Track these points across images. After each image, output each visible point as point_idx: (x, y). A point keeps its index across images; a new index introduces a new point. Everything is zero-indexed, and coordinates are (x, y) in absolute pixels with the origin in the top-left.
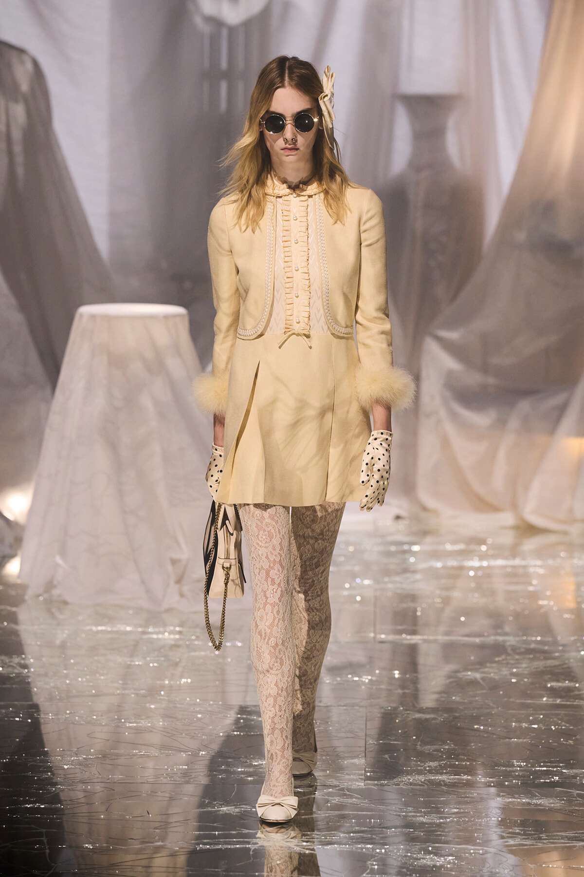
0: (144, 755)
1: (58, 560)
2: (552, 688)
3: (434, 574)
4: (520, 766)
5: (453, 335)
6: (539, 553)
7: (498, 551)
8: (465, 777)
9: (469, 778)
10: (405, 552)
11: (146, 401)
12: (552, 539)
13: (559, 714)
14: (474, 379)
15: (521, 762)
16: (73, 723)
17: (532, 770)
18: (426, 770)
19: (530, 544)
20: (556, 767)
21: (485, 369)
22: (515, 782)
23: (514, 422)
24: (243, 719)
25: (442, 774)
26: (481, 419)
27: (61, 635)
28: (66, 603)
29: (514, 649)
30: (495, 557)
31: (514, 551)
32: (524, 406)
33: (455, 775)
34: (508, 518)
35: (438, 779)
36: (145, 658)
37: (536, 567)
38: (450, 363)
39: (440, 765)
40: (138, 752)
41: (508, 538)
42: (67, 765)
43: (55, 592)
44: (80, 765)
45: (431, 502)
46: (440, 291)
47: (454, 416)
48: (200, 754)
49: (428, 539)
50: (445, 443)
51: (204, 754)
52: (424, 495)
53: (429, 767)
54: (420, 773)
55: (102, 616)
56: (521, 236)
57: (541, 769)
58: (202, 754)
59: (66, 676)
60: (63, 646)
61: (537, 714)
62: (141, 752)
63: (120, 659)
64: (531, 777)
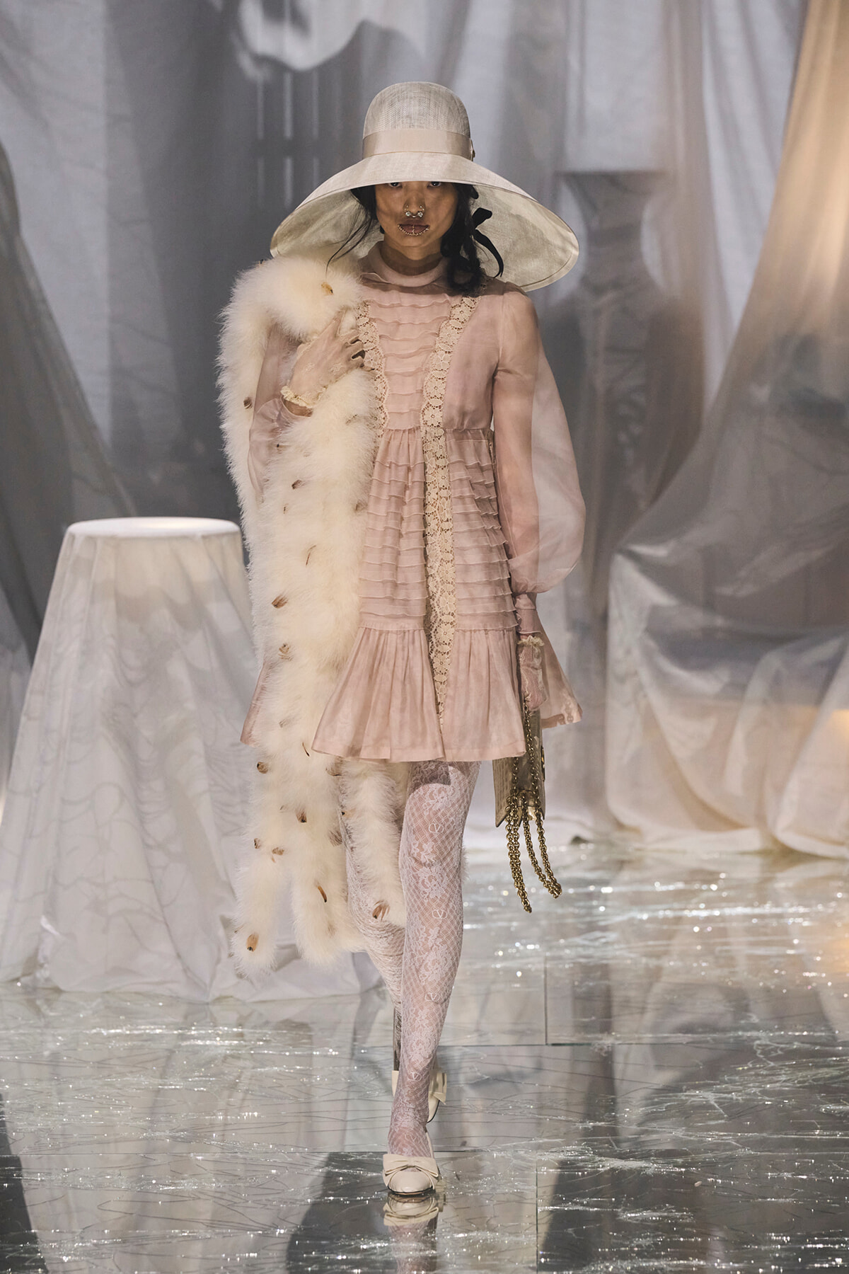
0: (188, 1236)
1: (45, 923)
2: (829, 1114)
3: (637, 930)
4: (782, 1243)
5: (659, 552)
6: (802, 894)
7: (737, 892)
8: (696, 1262)
9: (702, 1263)
10: (590, 896)
11: (177, 669)
12: (821, 869)
13: (840, 1157)
14: (693, 619)
15: (782, 1236)
16: (75, 1188)
17: (800, 1248)
18: (634, 1252)
19: (787, 879)
20: (839, 1242)
21: (710, 604)
22: (775, 1269)
23: (757, 687)
24: (341, 1175)
25: (658, 1258)
26: (705, 684)
27: (53, 1044)
28: (58, 991)
29: (767, 1052)
30: (731, 901)
31: (762, 892)
32: (773, 661)
33: (679, 1260)
34: (751, 839)
35: (653, 1266)
36: (185, 1079)
37: (797, 915)
38: (654, 595)
39: (656, 1244)
40: (179, 1233)
41: (751, 871)
42: (67, 1256)
43: (41, 974)
44: (89, 1255)
45: (628, 816)
46: (637, 481)
47: (662, 678)
48: (277, 1233)
49: (626, 875)
50: (650, 721)
51: (284, 1233)
52: (618, 805)
53: (637, 1246)
54: (624, 1256)
55: (117, 1010)
56: (762, 393)
57: (814, 1246)
58: (280, 1233)
59: (62, 1112)
60: (55, 1060)
61: (806, 1157)
62: (184, 1232)
63: (145, 1081)
64: (800, 1260)
